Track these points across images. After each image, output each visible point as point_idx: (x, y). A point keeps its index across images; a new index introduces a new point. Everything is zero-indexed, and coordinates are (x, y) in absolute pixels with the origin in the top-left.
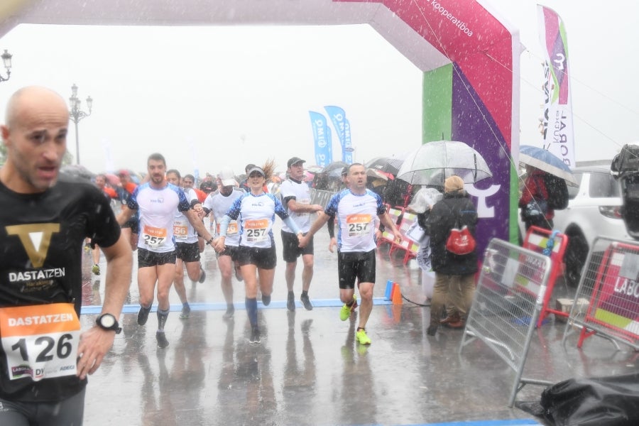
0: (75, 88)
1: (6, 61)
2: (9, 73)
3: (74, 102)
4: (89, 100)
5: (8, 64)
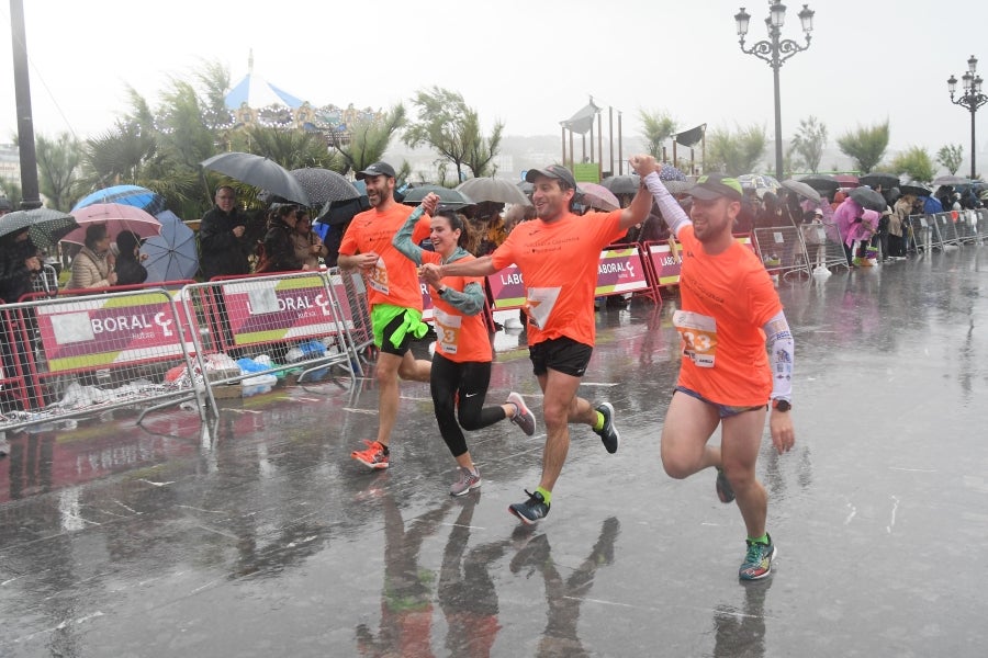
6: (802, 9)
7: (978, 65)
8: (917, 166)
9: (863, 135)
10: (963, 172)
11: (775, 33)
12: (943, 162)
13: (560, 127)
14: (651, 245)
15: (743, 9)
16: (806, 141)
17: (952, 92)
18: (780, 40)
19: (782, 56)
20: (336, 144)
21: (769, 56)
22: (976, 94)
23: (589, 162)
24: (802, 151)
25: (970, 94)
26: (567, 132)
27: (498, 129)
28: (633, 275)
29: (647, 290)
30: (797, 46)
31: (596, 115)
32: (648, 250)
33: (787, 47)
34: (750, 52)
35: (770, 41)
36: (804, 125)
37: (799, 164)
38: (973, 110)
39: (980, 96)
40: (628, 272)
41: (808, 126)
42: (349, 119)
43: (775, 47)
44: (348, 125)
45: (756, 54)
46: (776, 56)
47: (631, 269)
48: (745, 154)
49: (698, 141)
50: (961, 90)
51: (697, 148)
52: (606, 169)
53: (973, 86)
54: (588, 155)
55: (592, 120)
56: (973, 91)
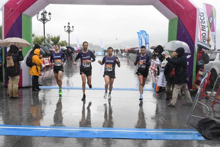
0: (69, 23)
2: (50, 19)
3: (69, 27)
4: (73, 27)
5: (50, 16)
6: (49, 13)
10: (68, 45)
16: (47, 38)
17: (65, 29)
30: (48, 20)
33: (46, 20)
35: (43, 18)
36: (47, 35)
38: (69, 33)
41: (48, 36)
43: (44, 20)
45: (40, 21)
46: (44, 22)
50: (67, 29)
56: (69, 29)
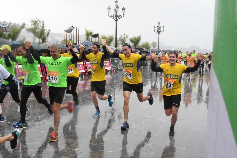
1: (123, 11)
2: (124, 15)
3: (158, 28)
4: (163, 27)
5: (124, 12)
6: (123, 8)
7: (160, 24)
8: (147, 46)
9: (135, 38)
10: (156, 48)
11: (116, 13)
12: (152, 45)
13: (64, 31)
14: (86, 61)
15: (109, 7)
16: (122, 39)
17: (155, 29)
18: (117, 15)
19: (118, 18)
20: (6, 31)
21: (115, 18)
22: (160, 30)
23: (71, 40)
24: (121, 41)
25: (158, 30)
26: (66, 32)
27: (49, 31)
28: (81, 69)
29: (85, 73)
30: (121, 16)
31: (73, 29)
32: (85, 63)
33: (119, 16)
34: (110, 17)
35: (115, 15)
37: (121, 44)
38: (159, 34)
39: (160, 31)
40: (80, 68)
42: (10, 26)
43: (116, 16)
44: (10, 27)
45: (112, 17)
46: (116, 18)
47: (81, 67)
48: (109, 41)
49: (97, 37)
50: (156, 29)
51: (97, 38)
52: (75, 42)
53: (159, 29)
54: (71, 38)
55: (72, 30)
56: (159, 30)
